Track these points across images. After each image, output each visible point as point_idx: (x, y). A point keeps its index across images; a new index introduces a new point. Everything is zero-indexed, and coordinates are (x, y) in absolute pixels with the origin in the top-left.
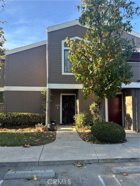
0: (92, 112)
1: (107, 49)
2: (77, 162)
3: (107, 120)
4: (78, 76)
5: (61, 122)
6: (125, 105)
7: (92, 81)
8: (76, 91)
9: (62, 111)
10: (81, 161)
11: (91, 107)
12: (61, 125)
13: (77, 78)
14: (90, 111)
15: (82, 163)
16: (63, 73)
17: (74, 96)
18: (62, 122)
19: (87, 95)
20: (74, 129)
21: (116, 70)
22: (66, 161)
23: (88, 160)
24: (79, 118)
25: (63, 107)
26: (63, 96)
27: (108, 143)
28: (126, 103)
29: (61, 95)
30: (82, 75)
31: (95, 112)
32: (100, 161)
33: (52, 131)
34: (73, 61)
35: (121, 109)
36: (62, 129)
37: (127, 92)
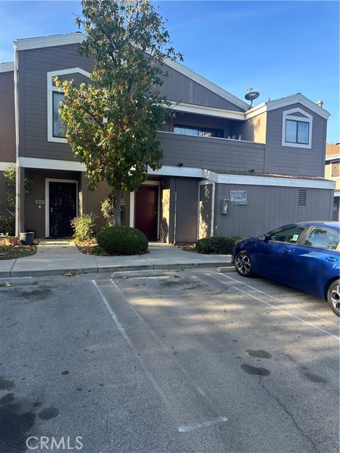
0: (106, 214)
1: (121, 111)
2: (68, 271)
3: (132, 225)
4: (77, 150)
5: (47, 234)
6: (161, 203)
7: (99, 161)
8: (77, 175)
9: (50, 212)
10: (74, 270)
11: (103, 205)
12: (47, 238)
13: (77, 153)
14: (102, 213)
15: (74, 272)
16: (51, 139)
17: (75, 184)
18: (50, 235)
19: (94, 184)
20: (72, 243)
21: (134, 146)
22: (51, 271)
23: (84, 269)
24: (81, 225)
25: (50, 206)
26: (51, 184)
27: (119, 255)
28: (163, 201)
29: (48, 180)
30: (85, 148)
31: (110, 213)
32: (99, 270)
33: (30, 245)
34: (67, 119)
35: (156, 210)
36: (48, 242)
37: (165, 181)
